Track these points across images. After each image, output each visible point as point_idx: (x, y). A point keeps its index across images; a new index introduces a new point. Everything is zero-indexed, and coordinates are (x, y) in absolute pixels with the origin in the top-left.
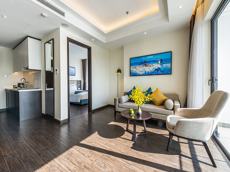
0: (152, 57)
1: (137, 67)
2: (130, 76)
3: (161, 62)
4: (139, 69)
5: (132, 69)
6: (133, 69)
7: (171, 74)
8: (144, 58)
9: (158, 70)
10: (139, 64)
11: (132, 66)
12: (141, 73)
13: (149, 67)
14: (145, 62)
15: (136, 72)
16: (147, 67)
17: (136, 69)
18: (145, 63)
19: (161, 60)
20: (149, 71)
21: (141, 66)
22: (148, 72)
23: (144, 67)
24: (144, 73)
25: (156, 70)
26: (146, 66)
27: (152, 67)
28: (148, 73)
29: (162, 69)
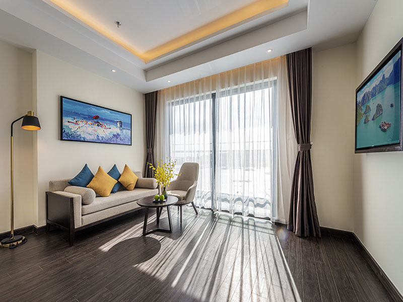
0: (108, 112)
1: (81, 124)
2: (62, 139)
3: (121, 126)
5: (65, 123)
6: (71, 125)
7: (131, 145)
8: (94, 110)
9: (116, 136)
10: (85, 118)
12: (88, 138)
13: (103, 129)
14: (97, 117)
15: (78, 133)
16: (100, 127)
17: (77, 126)
18: (96, 119)
19: (121, 122)
21: (89, 122)
22: (102, 137)
23: (95, 127)
24: (96, 138)
25: (114, 135)
26: (98, 125)
27: (109, 131)
28: (102, 139)
29: (121, 137)
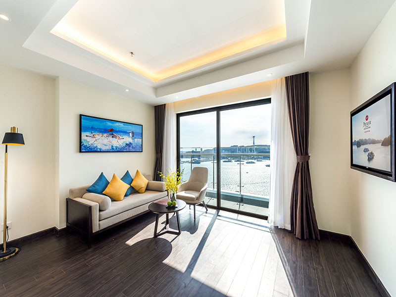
0: (122, 125)
1: (97, 137)
2: (81, 152)
3: (133, 136)
4: (100, 141)
5: (84, 137)
6: (89, 139)
7: (142, 152)
8: (109, 124)
9: (129, 145)
10: (101, 132)
11: (85, 131)
12: (104, 148)
13: (117, 140)
14: (112, 130)
15: (95, 145)
16: (114, 139)
17: (94, 139)
18: (111, 132)
19: (133, 133)
20: (118, 146)
21: (105, 135)
22: (116, 147)
23: (110, 138)
24: (111, 148)
25: (127, 144)
26: (113, 137)
27: (122, 141)
28: (116, 149)
29: (133, 145)
